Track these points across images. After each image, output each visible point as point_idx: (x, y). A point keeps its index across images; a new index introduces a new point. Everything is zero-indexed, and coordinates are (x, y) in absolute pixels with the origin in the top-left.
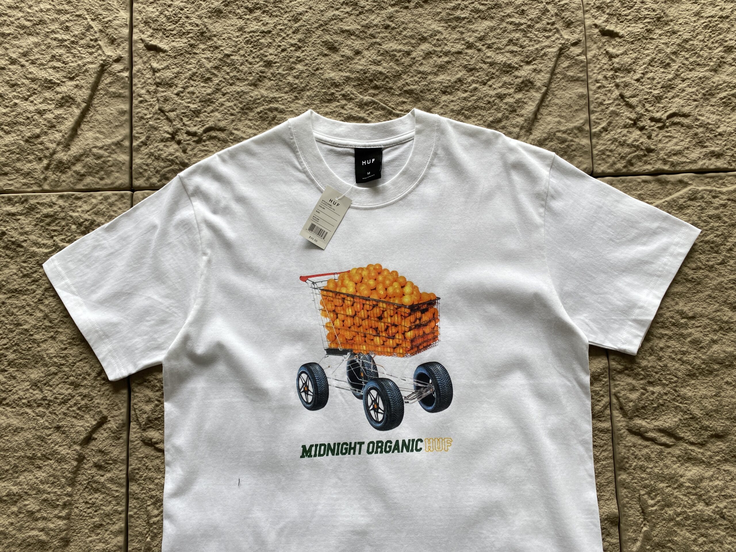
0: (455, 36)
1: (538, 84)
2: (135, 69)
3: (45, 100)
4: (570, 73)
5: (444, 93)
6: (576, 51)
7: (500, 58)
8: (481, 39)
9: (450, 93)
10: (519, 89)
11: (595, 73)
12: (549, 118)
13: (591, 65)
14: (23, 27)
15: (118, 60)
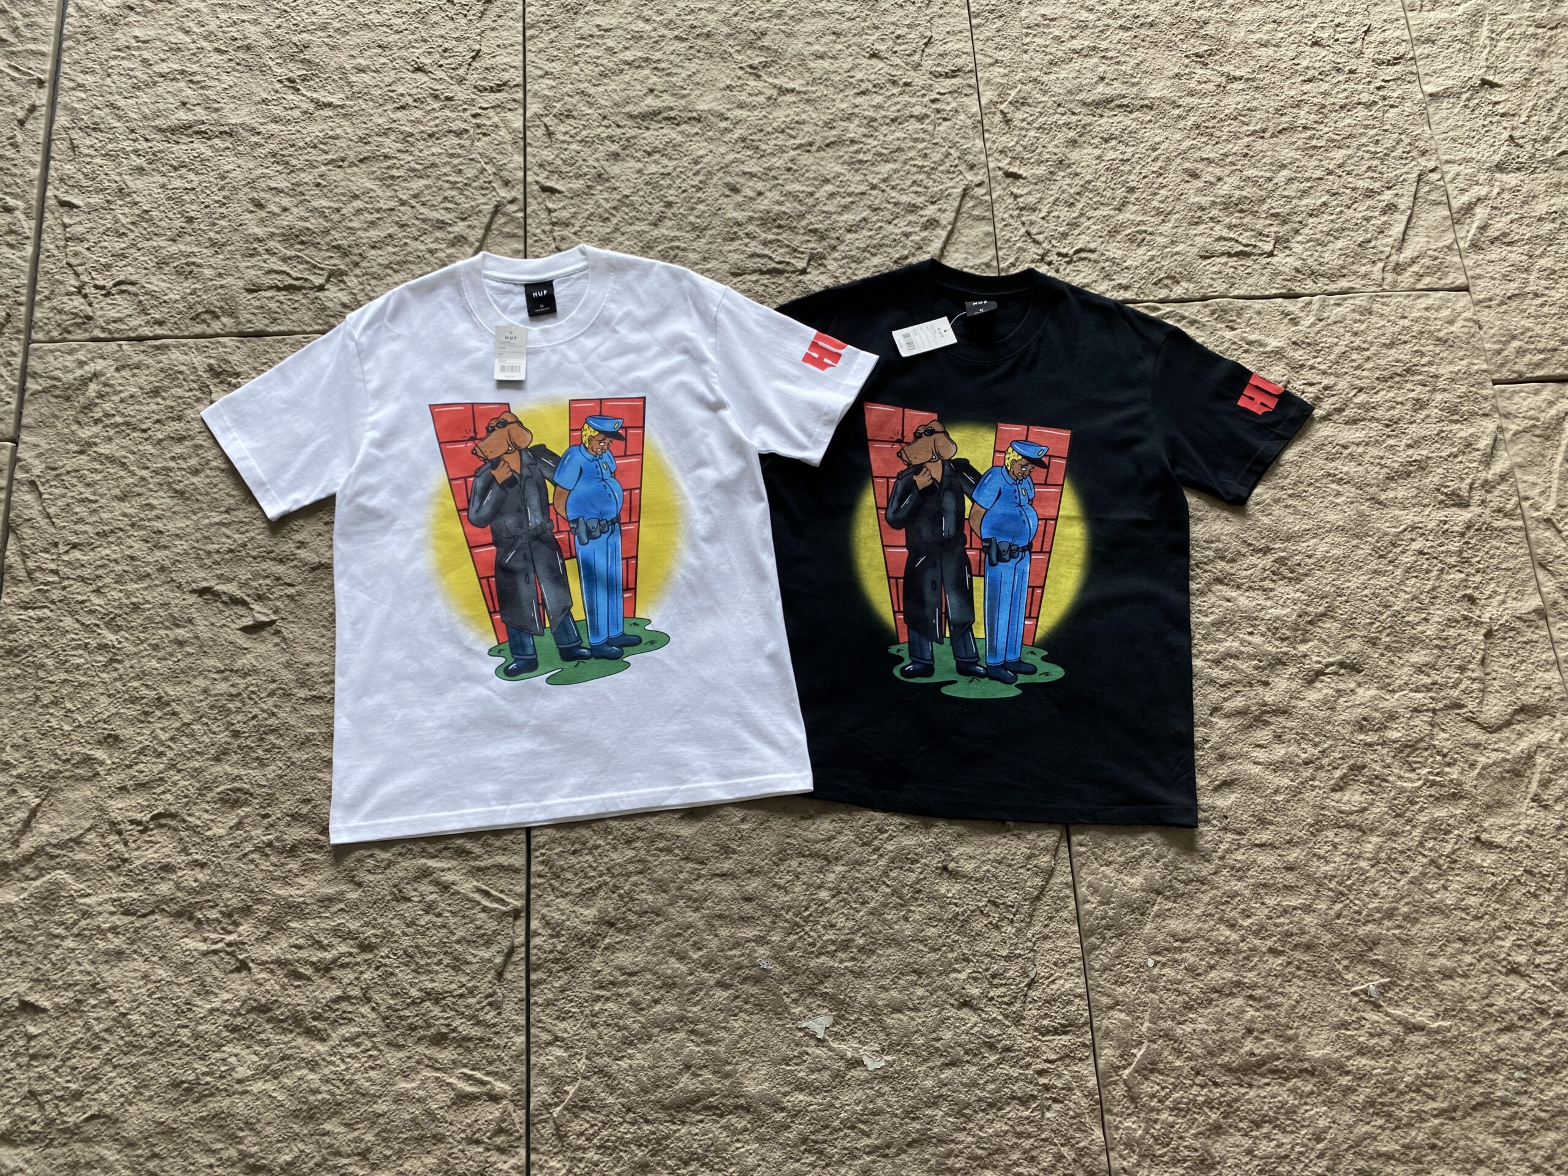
0: (859, 177)
1: (944, 222)
2: (529, 210)
3: (437, 240)
4: (975, 213)
5: (849, 231)
6: (980, 191)
7: (904, 199)
8: (884, 180)
9: (856, 232)
10: (925, 228)
11: (1000, 213)
12: (956, 255)
13: (997, 206)
14: (413, 170)
15: (513, 201)
